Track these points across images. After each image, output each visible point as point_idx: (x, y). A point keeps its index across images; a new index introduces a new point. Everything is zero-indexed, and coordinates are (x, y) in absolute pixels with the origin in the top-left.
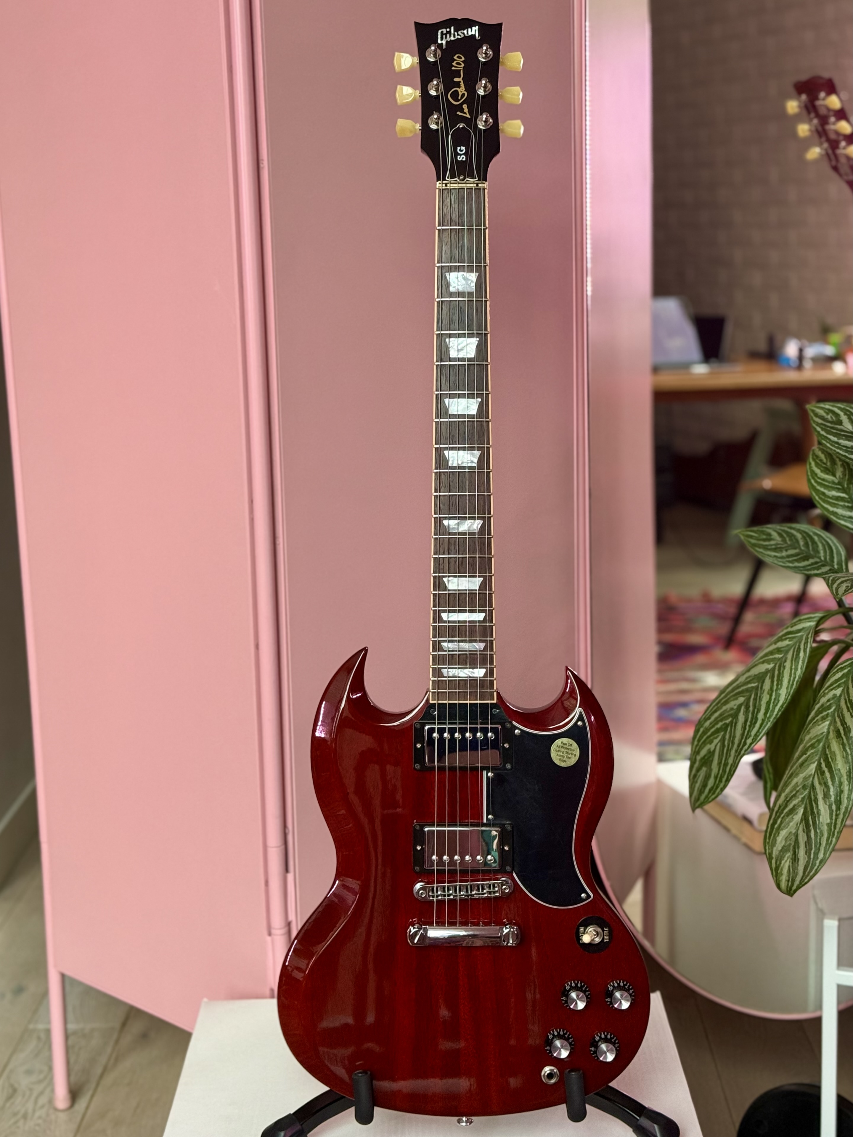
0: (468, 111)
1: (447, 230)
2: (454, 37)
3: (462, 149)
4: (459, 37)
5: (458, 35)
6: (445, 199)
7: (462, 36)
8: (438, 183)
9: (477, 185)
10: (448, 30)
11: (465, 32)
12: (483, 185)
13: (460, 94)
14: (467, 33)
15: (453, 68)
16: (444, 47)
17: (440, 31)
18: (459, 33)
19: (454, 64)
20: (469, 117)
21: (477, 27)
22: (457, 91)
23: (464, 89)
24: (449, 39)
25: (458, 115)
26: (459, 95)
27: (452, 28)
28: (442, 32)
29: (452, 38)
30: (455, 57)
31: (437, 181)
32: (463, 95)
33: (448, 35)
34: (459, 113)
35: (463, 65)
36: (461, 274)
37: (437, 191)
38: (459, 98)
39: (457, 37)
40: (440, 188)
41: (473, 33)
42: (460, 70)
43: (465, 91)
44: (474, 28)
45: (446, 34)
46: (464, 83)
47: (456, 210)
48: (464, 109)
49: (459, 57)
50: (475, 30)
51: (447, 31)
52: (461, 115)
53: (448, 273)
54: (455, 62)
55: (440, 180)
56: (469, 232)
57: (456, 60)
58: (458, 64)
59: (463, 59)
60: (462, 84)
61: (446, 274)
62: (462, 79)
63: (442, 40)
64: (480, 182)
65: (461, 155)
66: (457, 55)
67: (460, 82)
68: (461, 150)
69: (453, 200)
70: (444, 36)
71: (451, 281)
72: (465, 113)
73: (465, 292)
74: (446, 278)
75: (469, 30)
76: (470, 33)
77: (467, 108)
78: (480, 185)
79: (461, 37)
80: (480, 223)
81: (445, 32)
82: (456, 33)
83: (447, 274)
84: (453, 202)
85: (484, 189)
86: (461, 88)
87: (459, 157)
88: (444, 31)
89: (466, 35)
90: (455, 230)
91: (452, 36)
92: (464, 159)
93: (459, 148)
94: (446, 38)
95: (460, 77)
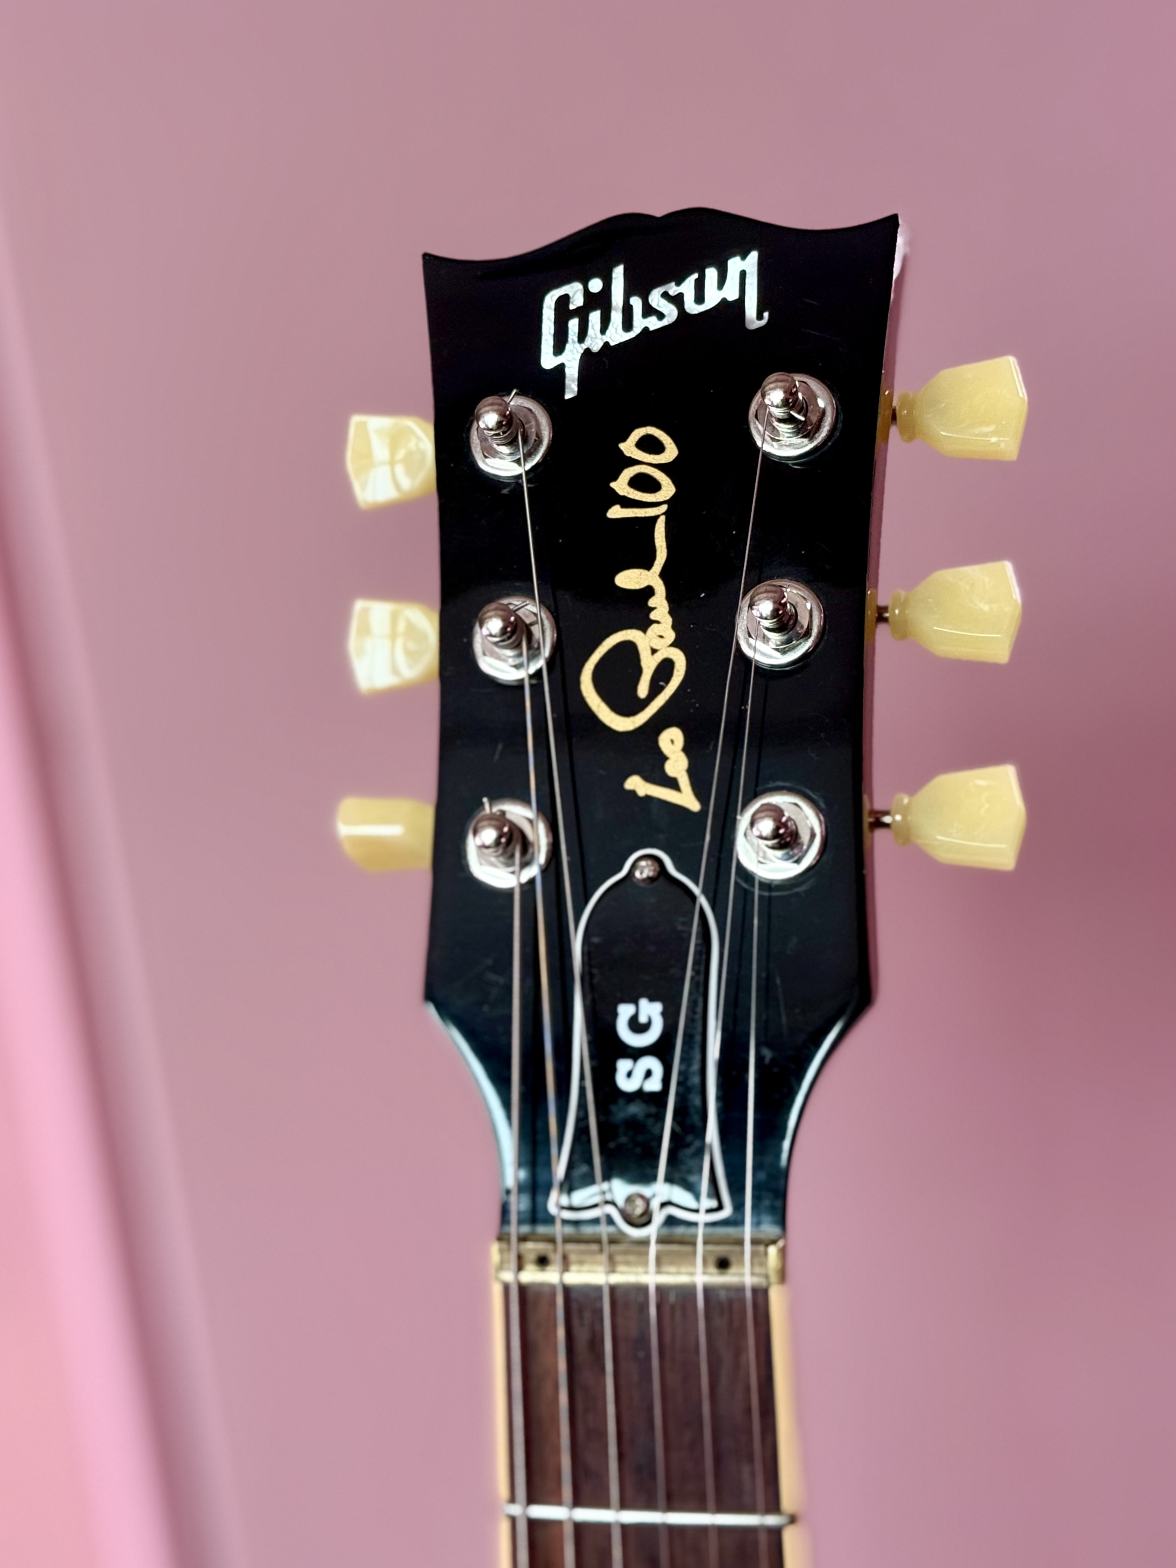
0: (691, 772)
2: (628, 325)
3: (643, 1019)
4: (653, 324)
5: (649, 311)
7: (671, 313)
9: (723, 1262)
10: (596, 285)
11: (688, 287)
13: (649, 665)
14: (700, 298)
15: (616, 512)
16: (571, 390)
17: (550, 301)
18: (656, 298)
19: (621, 486)
20: (694, 805)
21: (754, 256)
22: (629, 650)
23: (671, 636)
24: (595, 342)
25: (633, 793)
26: (639, 671)
27: (618, 273)
28: (564, 301)
29: (617, 335)
30: (628, 447)
32: (665, 669)
33: (595, 317)
34: (636, 784)
35: (668, 489)
38: (643, 690)
39: (640, 323)
41: (731, 293)
42: (655, 519)
43: (673, 645)
44: (735, 265)
45: (582, 314)
46: (669, 598)
48: (663, 758)
49: (650, 445)
50: (743, 274)
51: (587, 293)
52: (648, 798)
54: (628, 473)
57: (635, 462)
58: (644, 483)
59: (671, 452)
60: (659, 605)
62: (663, 575)
63: (559, 347)
65: (636, 1054)
66: (638, 434)
67: (649, 591)
68: (637, 1026)
70: (573, 325)
72: (673, 784)
75: (711, 274)
76: (713, 298)
77: (686, 749)
79: (665, 322)
81: (577, 301)
82: (636, 302)
86: (653, 629)
87: (623, 1065)
88: (575, 293)
89: (692, 308)
91: (617, 317)
92: (654, 1085)
93: (625, 1011)
94: (582, 335)
95: (647, 565)
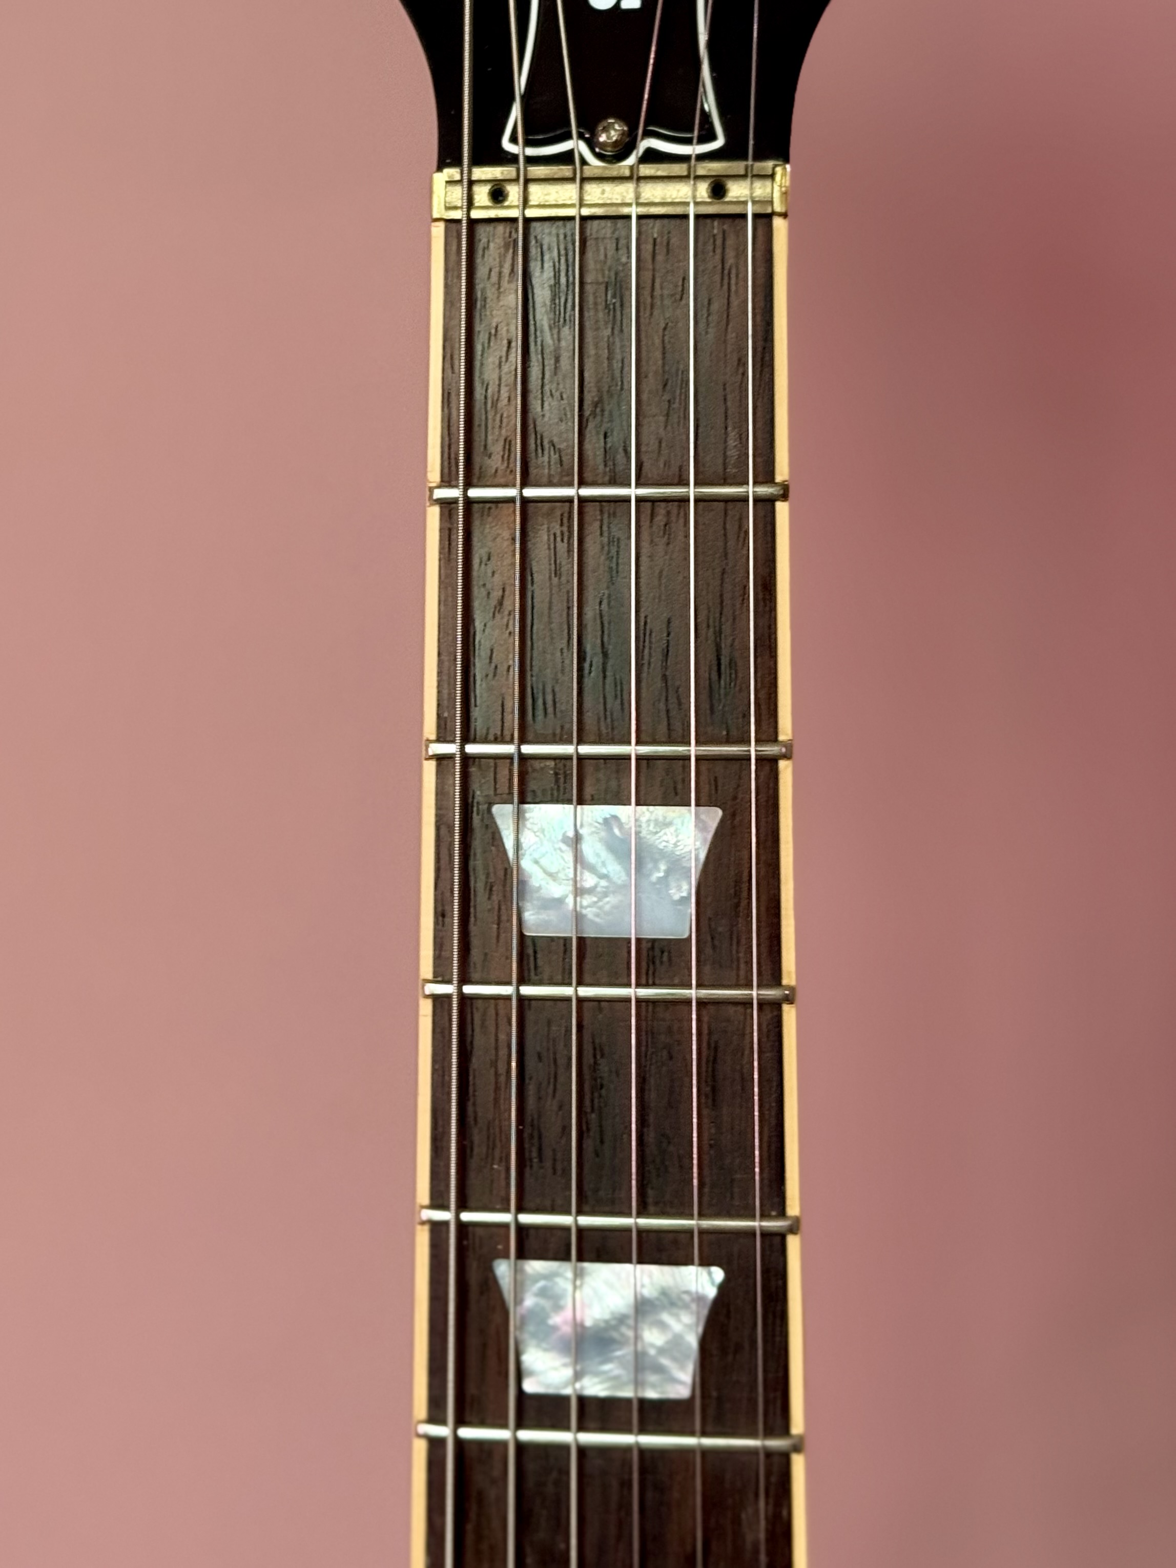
1: (506, 508)
6: (491, 293)
8: (440, 179)
9: (718, 190)
12: (761, 189)
31: (440, 168)
36: (594, 813)
37: (438, 231)
40: (457, 215)
47: (564, 363)
53: (508, 809)
55: (457, 162)
56: (660, 519)
61: (496, 809)
64: (738, 167)
69: (542, 295)
71: (525, 863)
73: (628, 941)
74: (496, 837)
78: (737, 190)
80: (733, 453)
83: (503, 814)
84: (542, 316)
85: (764, 219)
90: (559, 509)
